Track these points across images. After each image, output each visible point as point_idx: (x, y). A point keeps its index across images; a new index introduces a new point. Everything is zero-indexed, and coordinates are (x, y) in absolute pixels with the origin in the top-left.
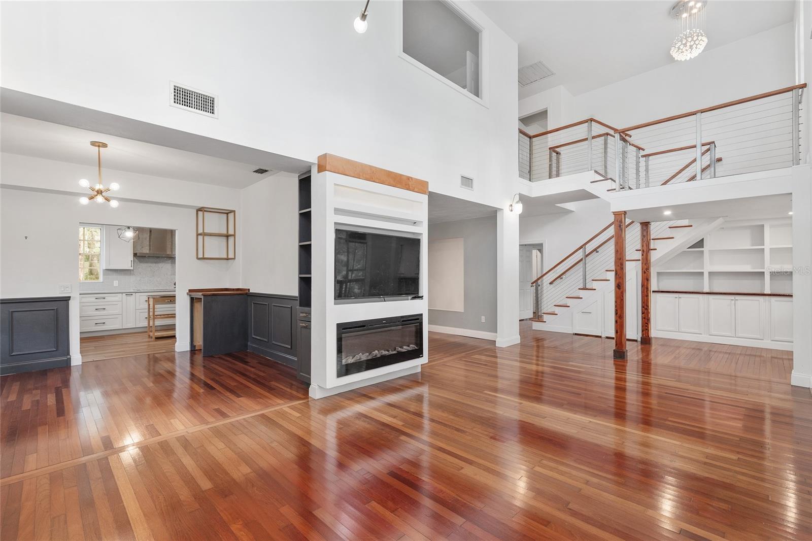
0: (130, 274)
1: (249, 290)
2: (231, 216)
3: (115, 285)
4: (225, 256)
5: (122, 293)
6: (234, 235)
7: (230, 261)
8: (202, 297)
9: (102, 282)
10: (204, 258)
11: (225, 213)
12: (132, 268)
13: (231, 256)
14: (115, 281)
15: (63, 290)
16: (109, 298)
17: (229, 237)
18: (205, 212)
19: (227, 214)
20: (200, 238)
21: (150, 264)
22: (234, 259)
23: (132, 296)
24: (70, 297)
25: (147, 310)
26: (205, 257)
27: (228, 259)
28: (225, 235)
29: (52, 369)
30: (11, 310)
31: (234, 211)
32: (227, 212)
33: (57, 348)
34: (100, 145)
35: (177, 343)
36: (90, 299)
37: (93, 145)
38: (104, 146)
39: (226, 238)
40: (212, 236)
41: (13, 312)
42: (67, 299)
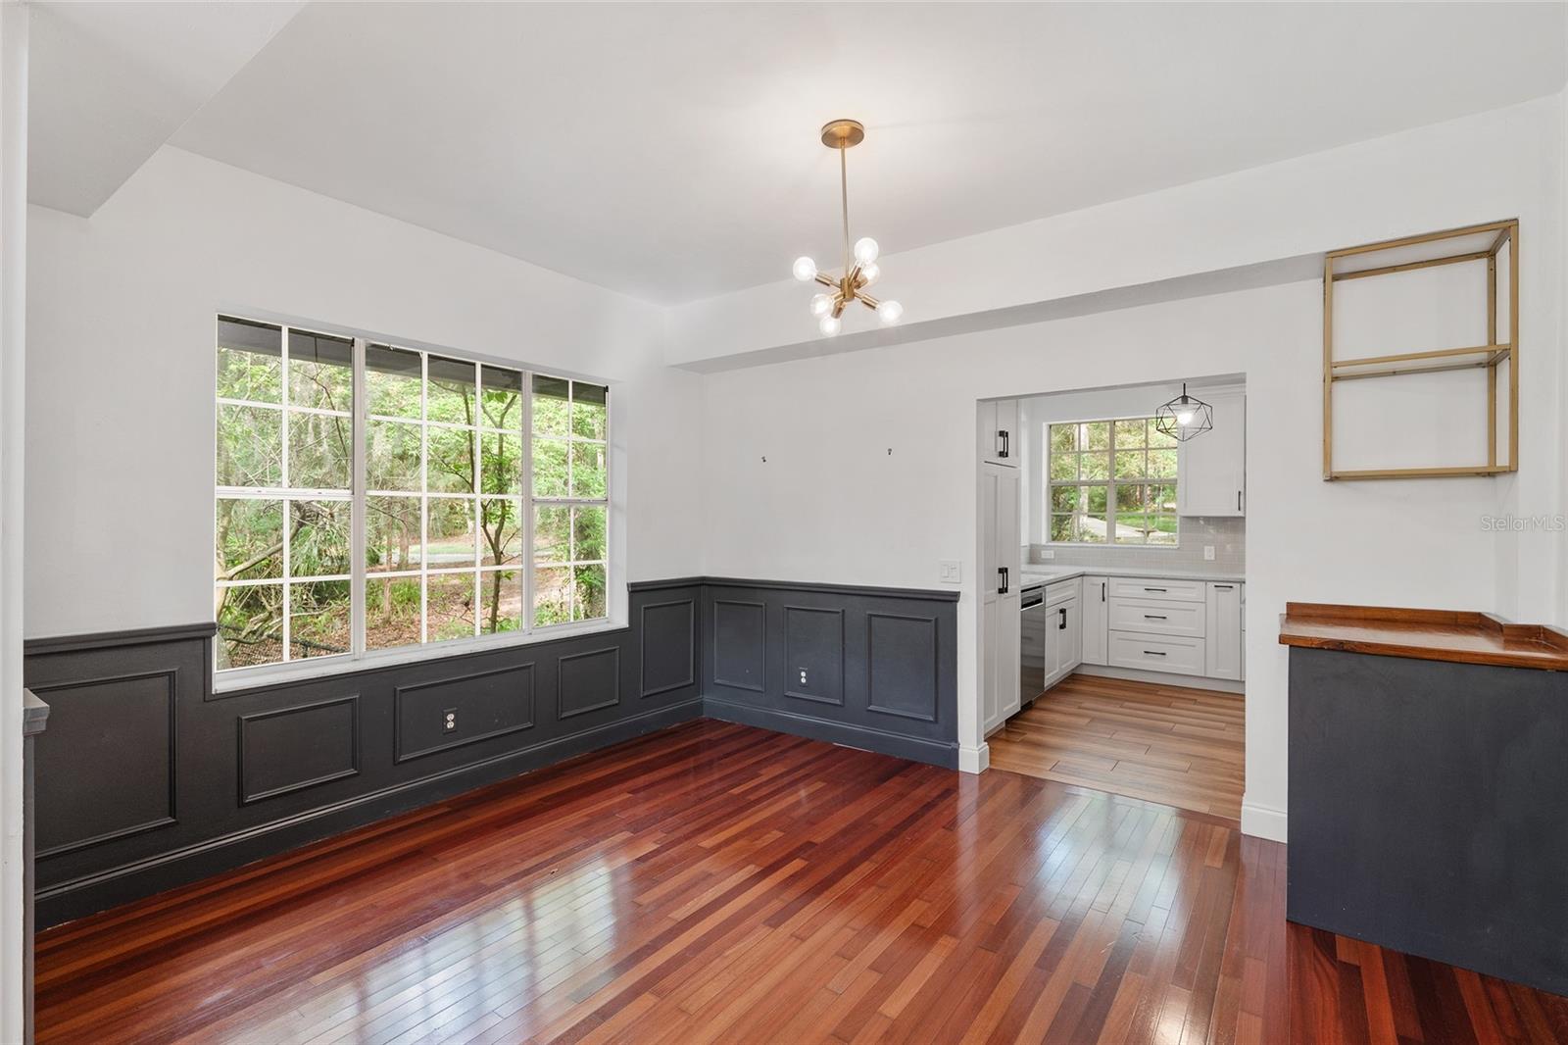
2: (1504, 257)
3: (1206, 558)
5: (1207, 581)
6: (1511, 352)
9: (1179, 548)
11: (1474, 254)
14: (1206, 548)
15: (945, 575)
16: (1176, 591)
19: (1491, 252)
20: (1342, 388)
22: (1512, 470)
23: (1232, 591)
24: (956, 594)
27: (1491, 475)
28: (1483, 357)
29: (922, 765)
30: (868, 612)
31: (1516, 220)
32: (1482, 242)
33: (936, 718)
34: (843, 136)
35: (1245, 800)
36: (1136, 589)
37: (830, 139)
38: (855, 135)
39: (1483, 373)
40: (1394, 373)
41: (871, 615)
42: (952, 599)
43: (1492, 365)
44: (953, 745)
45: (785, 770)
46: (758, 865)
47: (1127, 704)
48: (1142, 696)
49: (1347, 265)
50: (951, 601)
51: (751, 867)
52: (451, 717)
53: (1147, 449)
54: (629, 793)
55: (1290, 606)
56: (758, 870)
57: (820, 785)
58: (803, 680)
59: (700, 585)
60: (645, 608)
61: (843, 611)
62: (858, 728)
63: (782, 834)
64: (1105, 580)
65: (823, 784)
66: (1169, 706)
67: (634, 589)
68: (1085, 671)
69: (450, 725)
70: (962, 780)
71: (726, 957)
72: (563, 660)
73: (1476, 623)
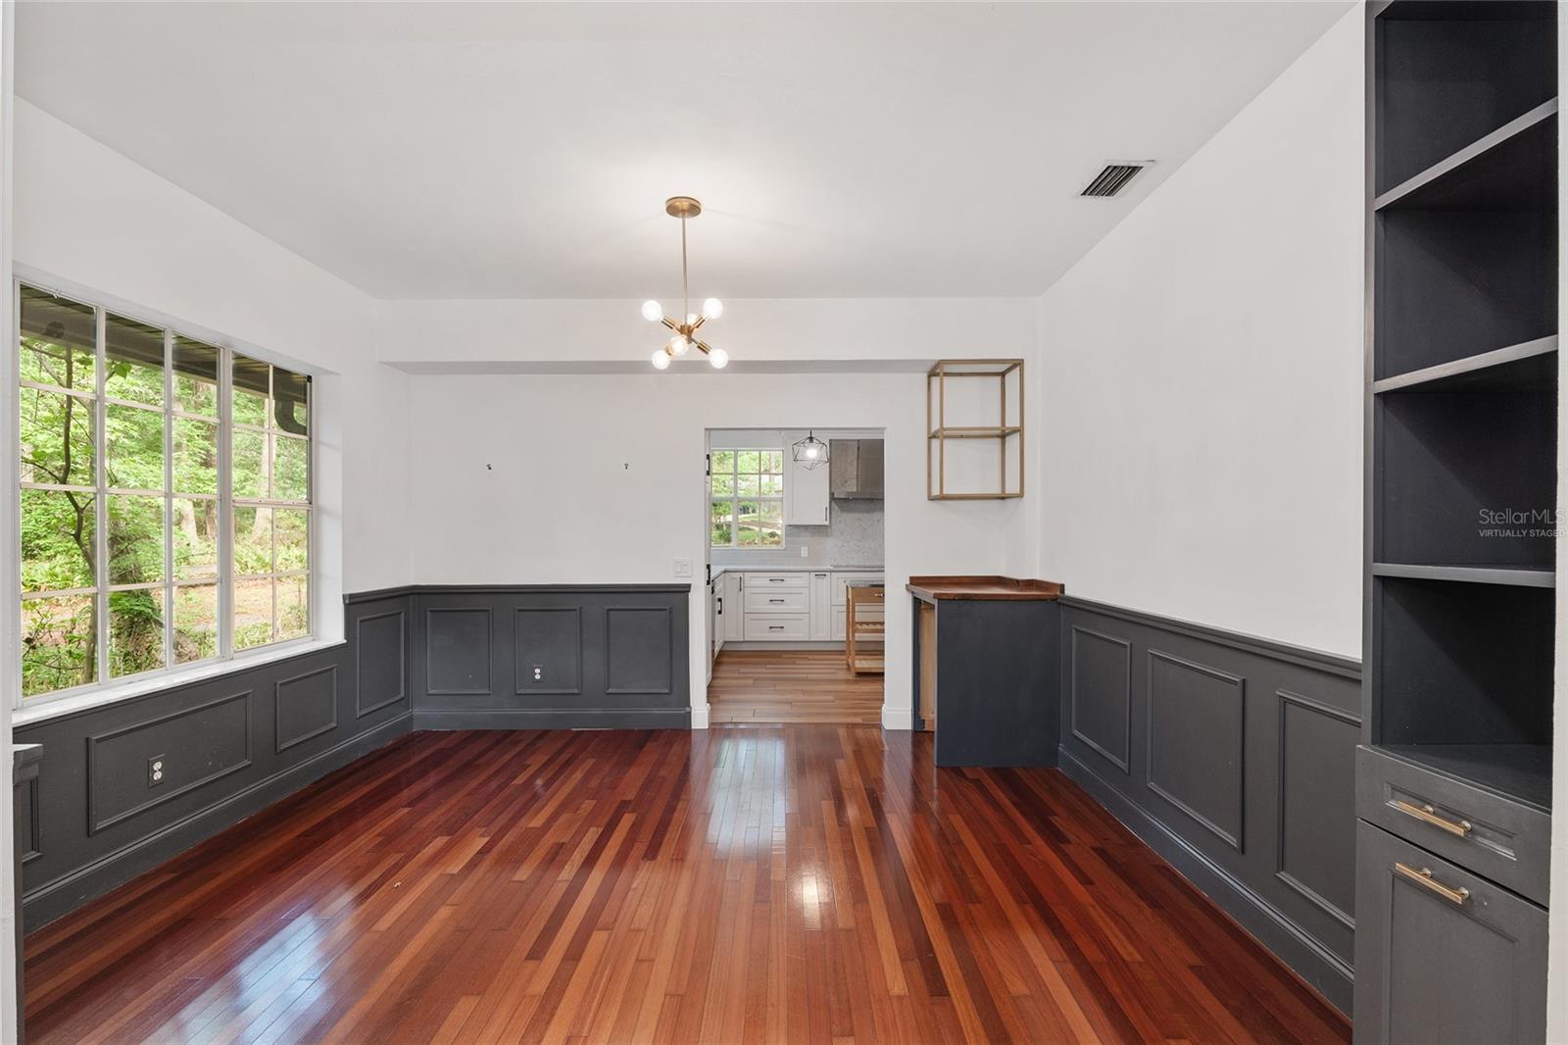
0: (827, 535)
1: (1062, 586)
2: (1013, 378)
3: (802, 556)
4: (996, 490)
5: (810, 572)
6: (1020, 430)
7: (1009, 502)
8: (935, 602)
9: (785, 549)
10: (943, 498)
11: (996, 374)
12: (827, 523)
13: (1012, 487)
14: (802, 548)
15: (679, 570)
16: (792, 581)
17: (1007, 439)
18: (945, 379)
19: (1003, 374)
20: (935, 443)
21: (857, 515)
22: (1021, 495)
23: (826, 578)
24: (689, 586)
25: (845, 608)
26: (945, 492)
27: (1003, 498)
28: (999, 432)
29: (661, 731)
30: (607, 607)
31: (1022, 360)
32: (1001, 368)
33: (671, 689)
34: (684, 208)
35: (885, 708)
36: (762, 581)
37: (673, 210)
38: (694, 209)
39: (999, 440)
40: (962, 437)
41: (609, 610)
42: (685, 589)
43: (1003, 437)
44: (688, 709)
45: (547, 758)
46: (598, 827)
47: (769, 666)
48: (774, 660)
49: (948, 369)
50: (684, 592)
51: (593, 829)
52: (158, 766)
53: (760, 474)
54: (406, 806)
55: (912, 578)
56: (601, 830)
57: (590, 762)
58: (538, 677)
59: (409, 594)
60: (361, 621)
61: (581, 608)
62: (597, 711)
63: (594, 802)
64: (741, 574)
65: (594, 760)
66: (794, 664)
67: (352, 600)
68: (728, 648)
69: (158, 776)
70: (694, 737)
71: (636, 888)
72: (282, 684)
73: (999, 581)
